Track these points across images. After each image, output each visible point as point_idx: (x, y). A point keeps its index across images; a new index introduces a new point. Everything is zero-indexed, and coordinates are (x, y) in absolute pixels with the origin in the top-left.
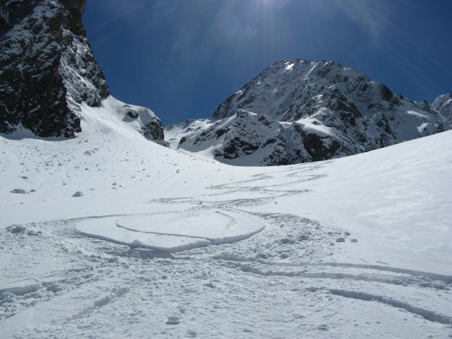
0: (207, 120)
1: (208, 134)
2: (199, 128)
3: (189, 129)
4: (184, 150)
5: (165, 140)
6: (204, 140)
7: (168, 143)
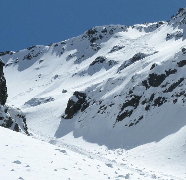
0: (166, 29)
1: (171, 80)
2: (138, 57)
3: (101, 60)
4: (80, 142)
5: (9, 103)
6: (159, 102)
7: (23, 117)
